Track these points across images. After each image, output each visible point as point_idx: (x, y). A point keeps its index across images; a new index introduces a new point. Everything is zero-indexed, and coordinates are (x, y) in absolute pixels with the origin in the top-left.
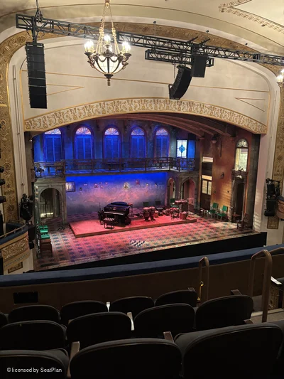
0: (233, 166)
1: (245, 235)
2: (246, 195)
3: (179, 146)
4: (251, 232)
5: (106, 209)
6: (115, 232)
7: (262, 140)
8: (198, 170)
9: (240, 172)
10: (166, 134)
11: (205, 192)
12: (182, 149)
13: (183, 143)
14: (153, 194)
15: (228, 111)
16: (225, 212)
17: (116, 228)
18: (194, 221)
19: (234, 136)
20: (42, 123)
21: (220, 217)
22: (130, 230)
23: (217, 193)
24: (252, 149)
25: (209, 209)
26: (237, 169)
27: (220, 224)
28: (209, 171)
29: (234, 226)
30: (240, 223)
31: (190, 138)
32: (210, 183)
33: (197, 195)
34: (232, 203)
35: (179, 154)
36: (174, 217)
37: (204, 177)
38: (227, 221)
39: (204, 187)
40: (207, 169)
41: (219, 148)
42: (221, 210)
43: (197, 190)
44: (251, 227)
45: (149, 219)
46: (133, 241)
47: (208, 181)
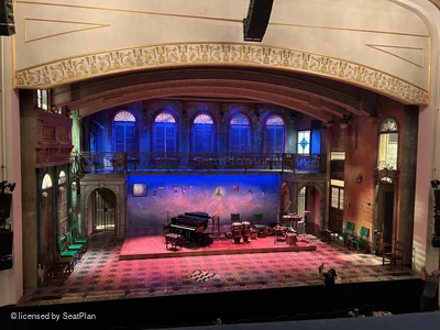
0: (376, 163)
1: (396, 278)
2: (398, 209)
3: (300, 140)
4: (408, 274)
5: (174, 221)
6: (180, 255)
7: (422, 116)
8: (325, 172)
9: (387, 172)
10: (282, 123)
11: (334, 205)
12: (304, 144)
13: (305, 136)
14: (259, 206)
15: (353, 66)
16: (364, 238)
17: (184, 250)
18: (312, 249)
19: (375, 115)
20: (41, 76)
21: (355, 246)
22: (204, 254)
23: (352, 207)
24: (406, 132)
25: (340, 233)
26: (381, 167)
27: (355, 257)
28: (340, 173)
29: (377, 261)
30: (389, 257)
31: (314, 126)
32: (342, 191)
33: (324, 209)
34: (376, 223)
35: (300, 151)
36: (280, 240)
37: (334, 182)
38: (368, 252)
39: (335, 197)
40: (336, 169)
41: (353, 137)
42: (359, 234)
43: (323, 201)
44: (410, 265)
45: (242, 241)
46: (197, 272)
47: (339, 188)
